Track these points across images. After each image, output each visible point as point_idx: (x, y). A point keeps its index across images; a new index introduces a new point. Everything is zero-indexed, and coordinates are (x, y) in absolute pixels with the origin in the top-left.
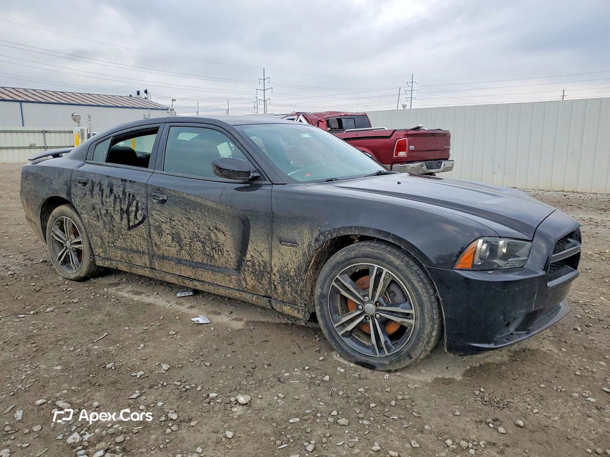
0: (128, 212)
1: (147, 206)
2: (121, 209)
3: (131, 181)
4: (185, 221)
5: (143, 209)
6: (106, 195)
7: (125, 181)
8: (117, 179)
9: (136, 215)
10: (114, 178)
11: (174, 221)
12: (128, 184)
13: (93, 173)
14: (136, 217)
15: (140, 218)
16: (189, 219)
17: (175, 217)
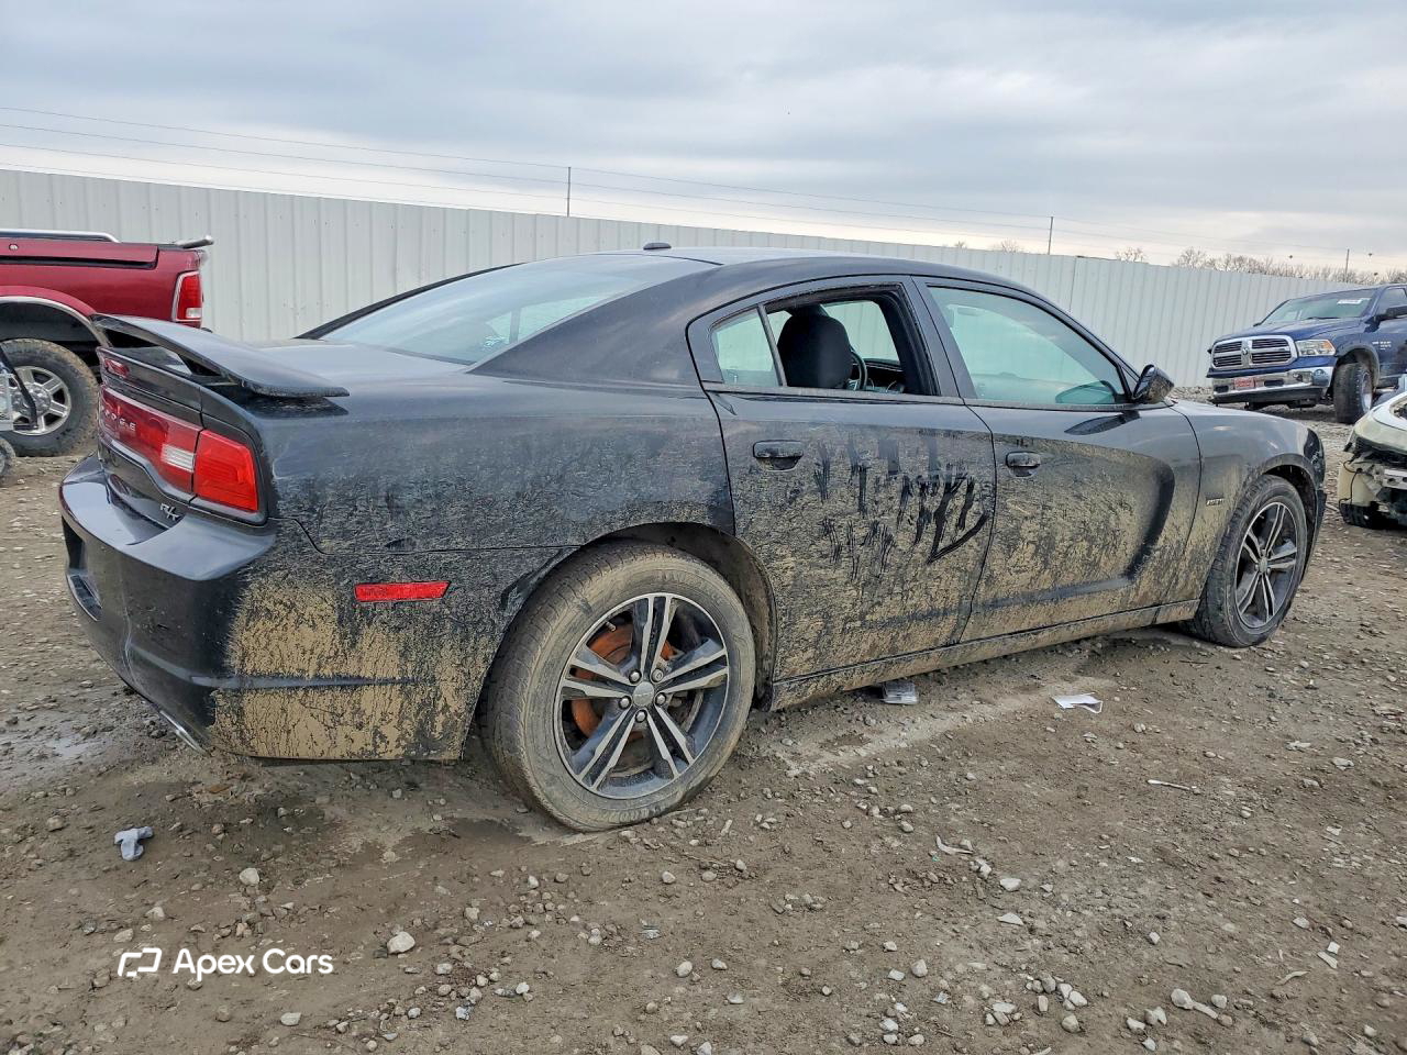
0: (940, 516)
1: (995, 489)
2: (923, 512)
3: (948, 433)
4: (1072, 503)
5: (984, 497)
6: (878, 480)
7: (933, 432)
8: (906, 430)
9: (963, 517)
10: (895, 429)
11: (1050, 508)
12: (942, 443)
13: (814, 424)
14: (961, 524)
15: (971, 522)
16: (1079, 497)
17: (1054, 499)
